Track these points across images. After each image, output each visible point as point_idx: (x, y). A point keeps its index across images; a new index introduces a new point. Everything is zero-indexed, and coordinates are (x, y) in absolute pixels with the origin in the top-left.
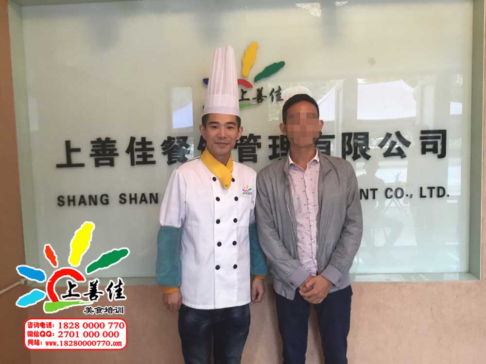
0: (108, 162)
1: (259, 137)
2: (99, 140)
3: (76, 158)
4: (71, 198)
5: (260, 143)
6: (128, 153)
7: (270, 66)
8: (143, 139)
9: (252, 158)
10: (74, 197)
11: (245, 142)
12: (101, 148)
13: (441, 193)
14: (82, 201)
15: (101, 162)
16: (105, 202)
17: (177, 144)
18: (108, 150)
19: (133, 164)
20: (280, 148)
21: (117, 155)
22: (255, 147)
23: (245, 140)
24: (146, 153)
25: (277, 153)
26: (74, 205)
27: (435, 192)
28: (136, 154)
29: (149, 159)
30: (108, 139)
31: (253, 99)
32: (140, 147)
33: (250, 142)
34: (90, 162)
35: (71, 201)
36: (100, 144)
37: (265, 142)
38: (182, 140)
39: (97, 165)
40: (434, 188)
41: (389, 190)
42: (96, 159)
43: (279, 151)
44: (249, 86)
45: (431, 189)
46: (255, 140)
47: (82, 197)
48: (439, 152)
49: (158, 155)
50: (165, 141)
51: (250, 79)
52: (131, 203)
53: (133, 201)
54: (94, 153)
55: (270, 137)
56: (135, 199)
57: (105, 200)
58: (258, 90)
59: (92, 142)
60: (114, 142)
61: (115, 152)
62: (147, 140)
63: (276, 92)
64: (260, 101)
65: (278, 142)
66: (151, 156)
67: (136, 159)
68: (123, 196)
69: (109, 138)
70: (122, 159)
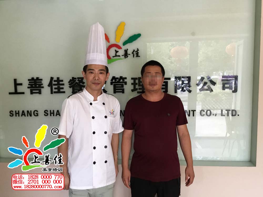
0: (38, 91)
1: (126, 78)
2: (33, 79)
3: (20, 89)
4: (17, 112)
5: (126, 82)
6: (49, 87)
7: (132, 36)
8: (58, 78)
9: (121, 91)
10: (19, 111)
11: (118, 81)
12: (34, 83)
13: (234, 114)
14: (23, 114)
15: (34, 91)
16: (36, 115)
17: (78, 82)
18: (38, 84)
19: (52, 93)
20: (138, 85)
21: (43, 87)
22: (123, 84)
23: (117, 80)
24: (60, 86)
25: (136, 88)
26: (19, 116)
27: (230, 112)
28: (54, 87)
29: (61, 90)
30: (37, 78)
31: (122, 56)
32: (56, 83)
33: (120, 81)
34: (28, 91)
35: (17, 113)
36: (33, 81)
37: (129, 81)
38: (80, 79)
39: (32, 93)
40: (230, 110)
41: (202, 111)
42: (30, 89)
43: (137, 87)
44: (120, 48)
45: (228, 111)
46: (123, 80)
47: (23, 111)
48: (233, 89)
49: (67, 88)
50: (70, 79)
51: (120, 44)
52: (51, 115)
53: (52, 115)
54: (30, 86)
55: (132, 79)
56: (53, 113)
57: (36, 113)
58: (125, 50)
59: (29, 80)
60: (41, 80)
61: (42, 86)
62: (60, 79)
63: (136, 52)
64: (126, 57)
65: (137, 81)
66: (63, 88)
67: (54, 90)
68: (46, 112)
69: (39, 78)
70: (46, 90)
